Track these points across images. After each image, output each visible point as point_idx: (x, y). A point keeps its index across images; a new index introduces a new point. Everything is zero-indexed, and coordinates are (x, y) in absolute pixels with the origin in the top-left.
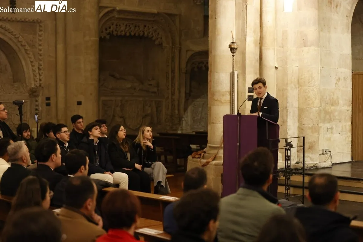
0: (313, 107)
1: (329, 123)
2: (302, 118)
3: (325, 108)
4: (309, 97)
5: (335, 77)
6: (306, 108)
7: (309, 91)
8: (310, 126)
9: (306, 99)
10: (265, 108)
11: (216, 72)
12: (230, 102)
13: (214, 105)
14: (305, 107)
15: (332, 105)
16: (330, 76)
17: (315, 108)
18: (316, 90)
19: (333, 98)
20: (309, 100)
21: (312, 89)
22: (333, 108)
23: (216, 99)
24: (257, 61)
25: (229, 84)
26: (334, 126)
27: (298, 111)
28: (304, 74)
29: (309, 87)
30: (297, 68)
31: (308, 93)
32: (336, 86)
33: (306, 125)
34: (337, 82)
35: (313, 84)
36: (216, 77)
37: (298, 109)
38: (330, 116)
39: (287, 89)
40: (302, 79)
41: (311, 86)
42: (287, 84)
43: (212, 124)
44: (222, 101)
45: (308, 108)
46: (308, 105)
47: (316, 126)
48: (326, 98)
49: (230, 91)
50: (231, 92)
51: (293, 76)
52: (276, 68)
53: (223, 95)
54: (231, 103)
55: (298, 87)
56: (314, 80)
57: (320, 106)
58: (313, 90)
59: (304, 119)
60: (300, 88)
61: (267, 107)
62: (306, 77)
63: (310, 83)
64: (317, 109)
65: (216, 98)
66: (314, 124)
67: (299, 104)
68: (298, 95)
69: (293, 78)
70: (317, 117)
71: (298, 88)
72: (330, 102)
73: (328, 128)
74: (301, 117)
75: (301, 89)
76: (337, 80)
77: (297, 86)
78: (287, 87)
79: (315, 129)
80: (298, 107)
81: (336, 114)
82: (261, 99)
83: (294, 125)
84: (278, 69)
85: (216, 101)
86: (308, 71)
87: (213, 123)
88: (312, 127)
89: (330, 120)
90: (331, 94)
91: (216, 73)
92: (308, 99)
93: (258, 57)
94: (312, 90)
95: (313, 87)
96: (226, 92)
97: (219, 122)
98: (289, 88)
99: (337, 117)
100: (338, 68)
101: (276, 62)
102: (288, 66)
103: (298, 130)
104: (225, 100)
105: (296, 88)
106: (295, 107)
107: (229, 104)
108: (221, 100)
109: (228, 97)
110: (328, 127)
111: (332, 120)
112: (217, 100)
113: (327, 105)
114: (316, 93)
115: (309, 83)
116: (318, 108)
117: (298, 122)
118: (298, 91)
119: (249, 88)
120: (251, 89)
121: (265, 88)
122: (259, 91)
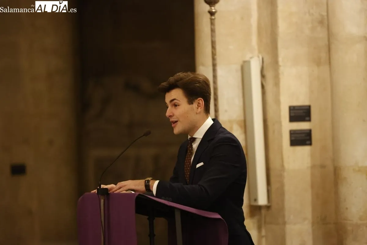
10: (198, 166)
25: (241, 99)
50: (245, 121)
91: (201, 67)
119: (292, 109)
120: (301, 111)
121: (198, 108)
122: (171, 114)
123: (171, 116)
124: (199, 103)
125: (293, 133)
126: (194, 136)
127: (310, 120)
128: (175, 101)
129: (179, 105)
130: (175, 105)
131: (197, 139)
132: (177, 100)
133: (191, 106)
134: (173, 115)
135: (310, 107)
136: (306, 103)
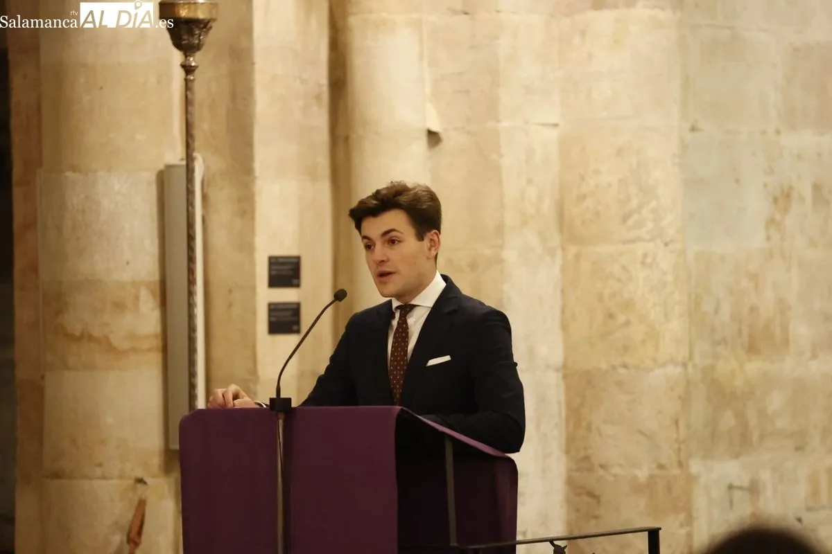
0: (654, 360)
1: (737, 456)
2: (589, 428)
3: (713, 367)
4: (628, 305)
5: (765, 185)
6: (614, 368)
7: (624, 268)
8: (642, 474)
9: (611, 316)
10: (433, 362)
11: (74, 171)
12: (157, 343)
13: (66, 367)
14: (604, 366)
15: (752, 349)
16: (737, 181)
17: (664, 365)
18: (666, 261)
19: (753, 309)
20: (628, 323)
21: (645, 255)
22: (754, 367)
23: (76, 328)
24: (318, 97)
25: (156, 241)
26: (766, 476)
27: (562, 385)
28: (597, 172)
29: (625, 242)
30: (553, 134)
31: (619, 280)
32: (768, 238)
33: (616, 470)
34: (778, 216)
35: (650, 225)
36: (74, 199)
37: (565, 377)
38: (740, 416)
39: (499, 261)
40: (583, 198)
41: (638, 239)
42: (500, 229)
43: (57, 482)
44: (116, 340)
45: (625, 366)
46: (626, 348)
47: (677, 471)
48: (716, 311)
49: (156, 277)
50: (163, 284)
51: (530, 181)
52: (433, 137)
53: (119, 306)
54: (165, 349)
55: (563, 249)
56: (653, 204)
57: (691, 357)
58: (649, 260)
59: (600, 434)
60: (573, 250)
61: (447, 358)
62: (610, 185)
63: (631, 222)
64: (674, 371)
65: (73, 322)
66: (663, 461)
67: (569, 347)
68: (563, 291)
69: (532, 192)
70: (677, 423)
71: (559, 253)
72: (740, 331)
73: (731, 487)
74: (584, 424)
75: (578, 257)
76: (775, 200)
77: (555, 240)
78: (501, 247)
79: (669, 489)
80: (565, 366)
81: (776, 401)
82: (407, 309)
83: (544, 471)
84: (442, 146)
85: (79, 339)
86: (619, 152)
87: (57, 475)
88: (652, 477)
89: (742, 442)
90: (745, 283)
91: (69, 174)
92: (621, 318)
93: (321, 77)
94: (643, 263)
95: (650, 246)
96: (136, 284)
97: (100, 465)
98: (510, 255)
99: (781, 423)
100: (778, 132)
101: (429, 106)
102: (505, 124)
103: (568, 501)
104: (132, 336)
105: (552, 253)
106: (548, 367)
107: (156, 358)
108: (107, 338)
109: (147, 318)
110: (736, 483)
111: (755, 439)
112: (85, 337)
113: (720, 349)
114: (670, 278)
115: (625, 219)
116: (679, 370)
117: (568, 452)
118: (563, 269)
119: (274, 262)
120: (286, 267)
121: (430, 249)
122: (385, 259)
123: (383, 261)
124: (431, 240)
125: (273, 309)
126: (413, 302)
127: (298, 286)
128: (393, 234)
129: (399, 241)
130: (392, 242)
131: (417, 308)
132: (398, 231)
133: (421, 243)
134: (388, 260)
135: (298, 258)
136: (293, 252)
